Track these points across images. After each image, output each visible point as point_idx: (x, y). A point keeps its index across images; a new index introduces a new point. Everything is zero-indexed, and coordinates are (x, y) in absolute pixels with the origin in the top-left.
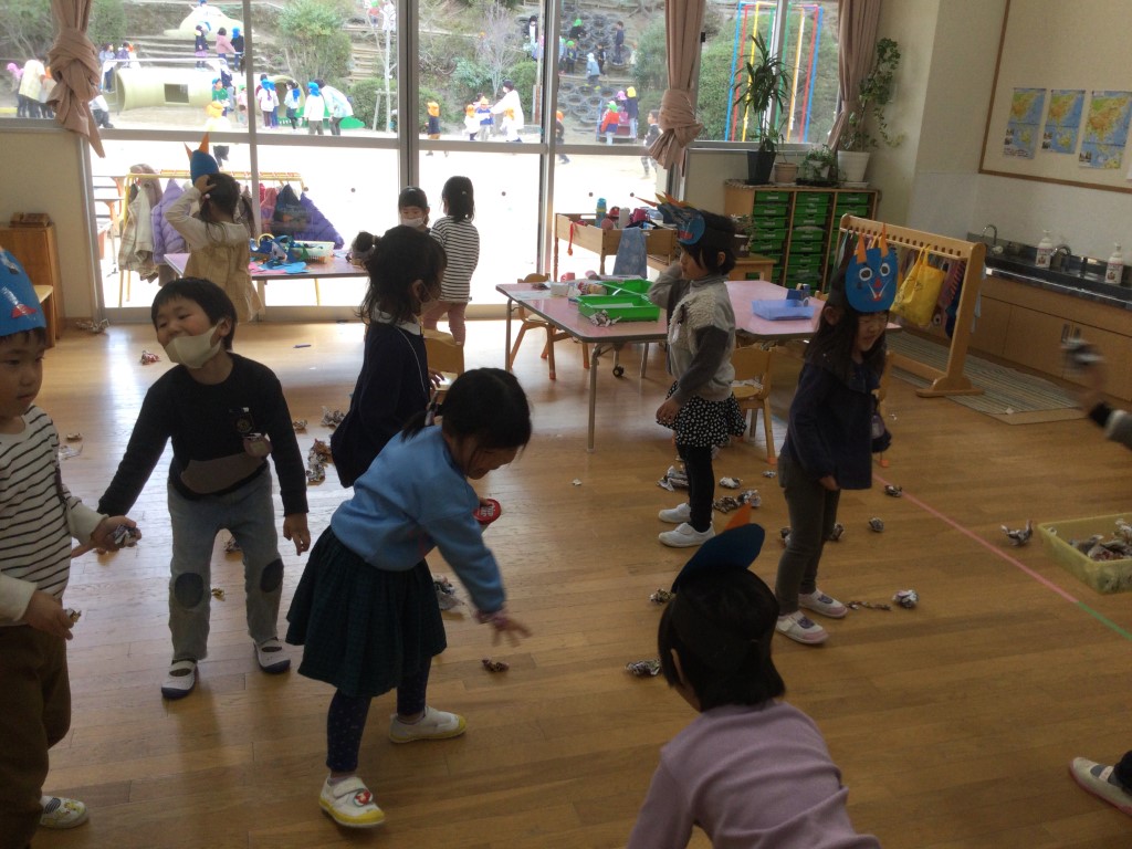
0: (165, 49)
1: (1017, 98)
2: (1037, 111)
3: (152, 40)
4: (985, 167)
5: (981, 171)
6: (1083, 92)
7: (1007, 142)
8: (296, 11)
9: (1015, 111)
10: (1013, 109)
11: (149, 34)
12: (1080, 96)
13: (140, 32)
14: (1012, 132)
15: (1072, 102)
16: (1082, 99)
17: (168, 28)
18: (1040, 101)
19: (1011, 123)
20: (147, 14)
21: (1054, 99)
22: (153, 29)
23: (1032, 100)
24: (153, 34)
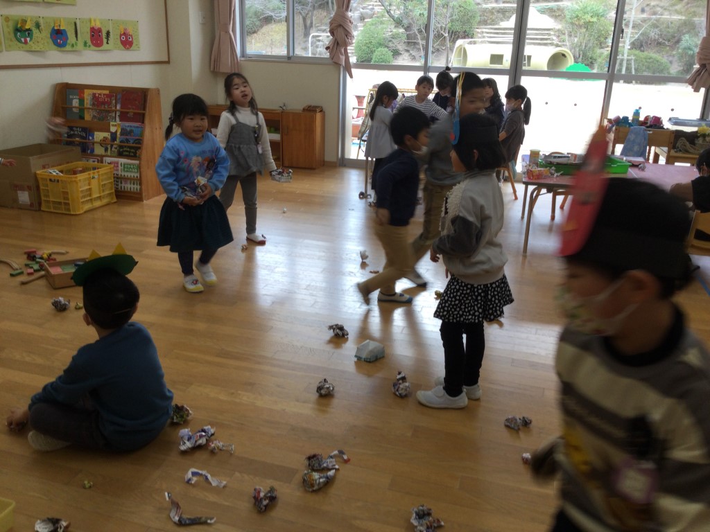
0: (497, 33)
3: (492, 29)
8: (577, 7)
11: (491, 24)
13: (486, 25)
17: (502, 20)
20: (492, 13)
22: (493, 22)
24: (494, 25)
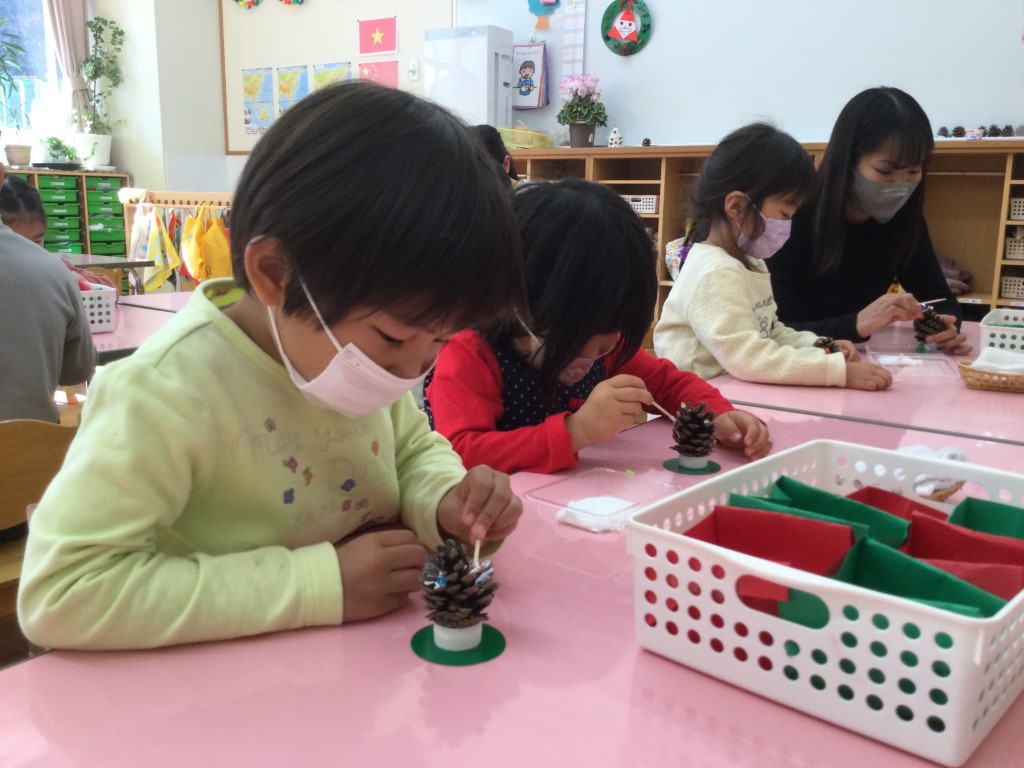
1: (247, 79)
2: (268, 89)
4: (231, 149)
5: (228, 153)
6: (306, 67)
7: (247, 122)
9: (249, 91)
10: (246, 89)
12: (303, 71)
14: (250, 112)
15: (298, 77)
16: (306, 73)
18: (269, 80)
19: (246, 103)
21: (281, 76)
23: (261, 80)
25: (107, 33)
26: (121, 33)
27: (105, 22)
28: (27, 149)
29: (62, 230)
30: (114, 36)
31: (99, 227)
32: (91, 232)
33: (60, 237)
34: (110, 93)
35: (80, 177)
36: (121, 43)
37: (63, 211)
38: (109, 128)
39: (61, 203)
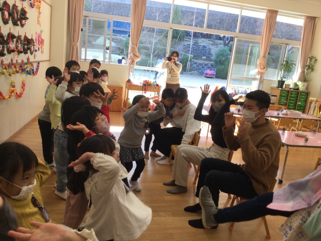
17: (93, 41)
25: (313, 60)
26: (317, 60)
27: (313, 57)
28: (289, 85)
29: (292, 103)
30: (315, 61)
31: (300, 103)
32: (298, 104)
33: (291, 104)
34: (310, 73)
35: (299, 92)
36: (316, 62)
37: (293, 99)
38: (308, 81)
39: (293, 97)
